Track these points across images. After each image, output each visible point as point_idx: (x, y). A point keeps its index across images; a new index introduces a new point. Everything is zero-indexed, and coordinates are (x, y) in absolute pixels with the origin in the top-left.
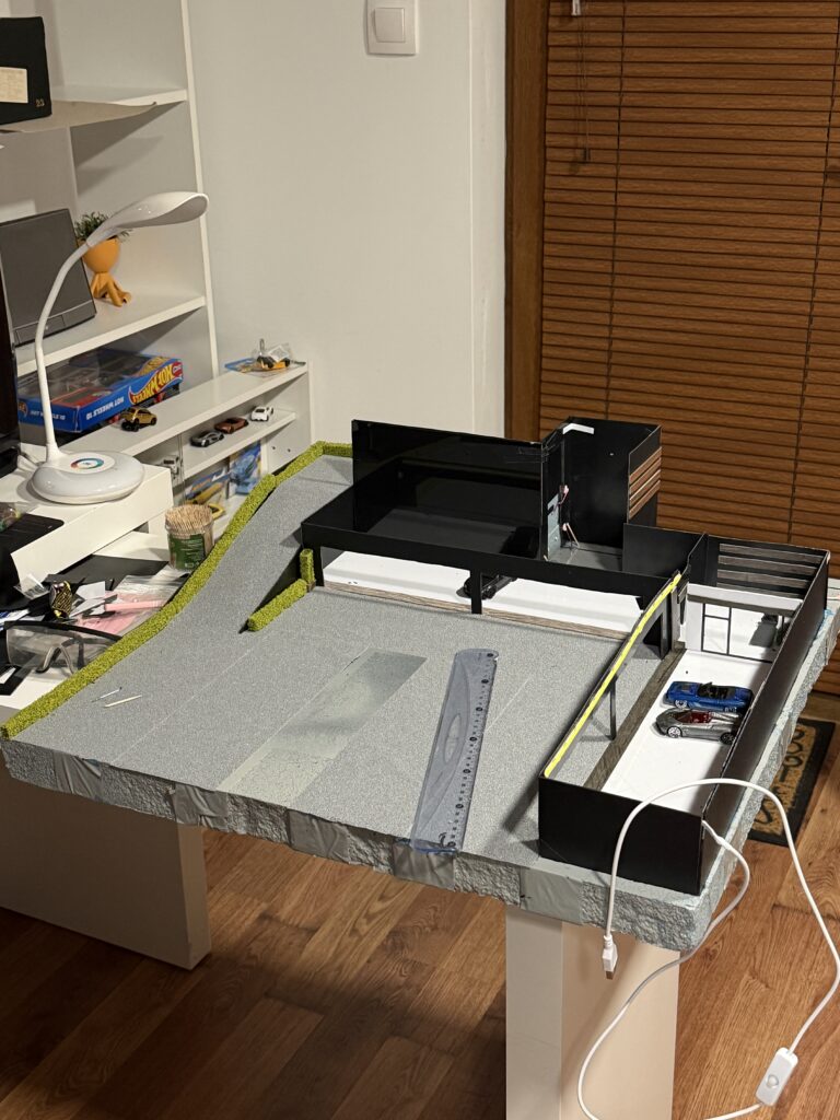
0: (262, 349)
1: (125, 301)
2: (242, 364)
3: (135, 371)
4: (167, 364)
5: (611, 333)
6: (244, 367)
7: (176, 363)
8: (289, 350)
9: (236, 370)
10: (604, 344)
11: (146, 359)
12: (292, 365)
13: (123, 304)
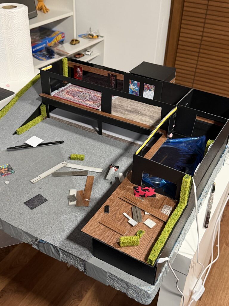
0: (90, 31)
1: (47, 12)
2: (84, 35)
3: (50, 35)
4: (60, 34)
5: (203, 34)
6: (84, 36)
7: (63, 33)
8: (99, 32)
9: (81, 37)
10: (200, 38)
11: (53, 32)
12: (99, 37)
13: (47, 13)
